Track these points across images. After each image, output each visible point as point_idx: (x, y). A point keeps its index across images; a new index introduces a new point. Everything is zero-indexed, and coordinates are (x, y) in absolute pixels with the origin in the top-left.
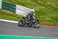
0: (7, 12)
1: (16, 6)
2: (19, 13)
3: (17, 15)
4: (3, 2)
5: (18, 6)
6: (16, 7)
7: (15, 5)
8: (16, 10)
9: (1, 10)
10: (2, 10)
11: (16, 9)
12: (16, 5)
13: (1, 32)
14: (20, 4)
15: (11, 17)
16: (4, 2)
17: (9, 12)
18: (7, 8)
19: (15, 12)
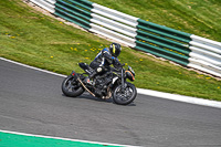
0: (155, 59)
1: (191, 39)
2: (202, 66)
3: (194, 73)
4: (140, 23)
5: (197, 41)
6: (191, 42)
7: (188, 35)
8: (191, 54)
9: (133, 53)
10: (138, 54)
11: (190, 51)
12: (192, 36)
13: (133, 135)
14: (207, 32)
15: (170, 80)
16: (147, 22)
17: (162, 60)
18: (155, 44)
19: (188, 62)
